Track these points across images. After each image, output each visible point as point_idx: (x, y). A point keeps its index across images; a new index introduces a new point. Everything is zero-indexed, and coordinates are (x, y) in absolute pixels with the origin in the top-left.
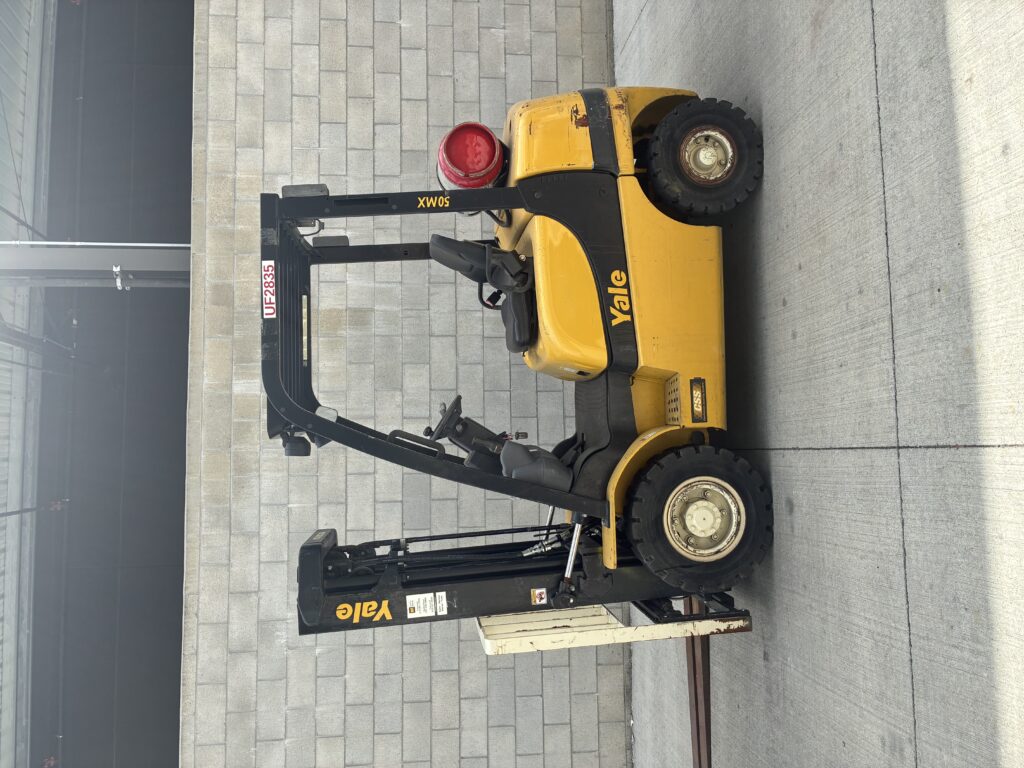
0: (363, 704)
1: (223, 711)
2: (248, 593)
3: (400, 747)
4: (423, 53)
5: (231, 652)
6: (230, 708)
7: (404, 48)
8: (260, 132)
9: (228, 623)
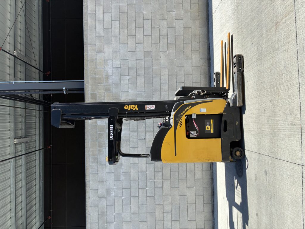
0: (136, 213)
1: (97, 214)
2: (103, 181)
3: (146, 225)
4: (150, 21)
5: (99, 198)
6: (99, 213)
7: (144, 20)
8: (103, 48)
9: (98, 189)
